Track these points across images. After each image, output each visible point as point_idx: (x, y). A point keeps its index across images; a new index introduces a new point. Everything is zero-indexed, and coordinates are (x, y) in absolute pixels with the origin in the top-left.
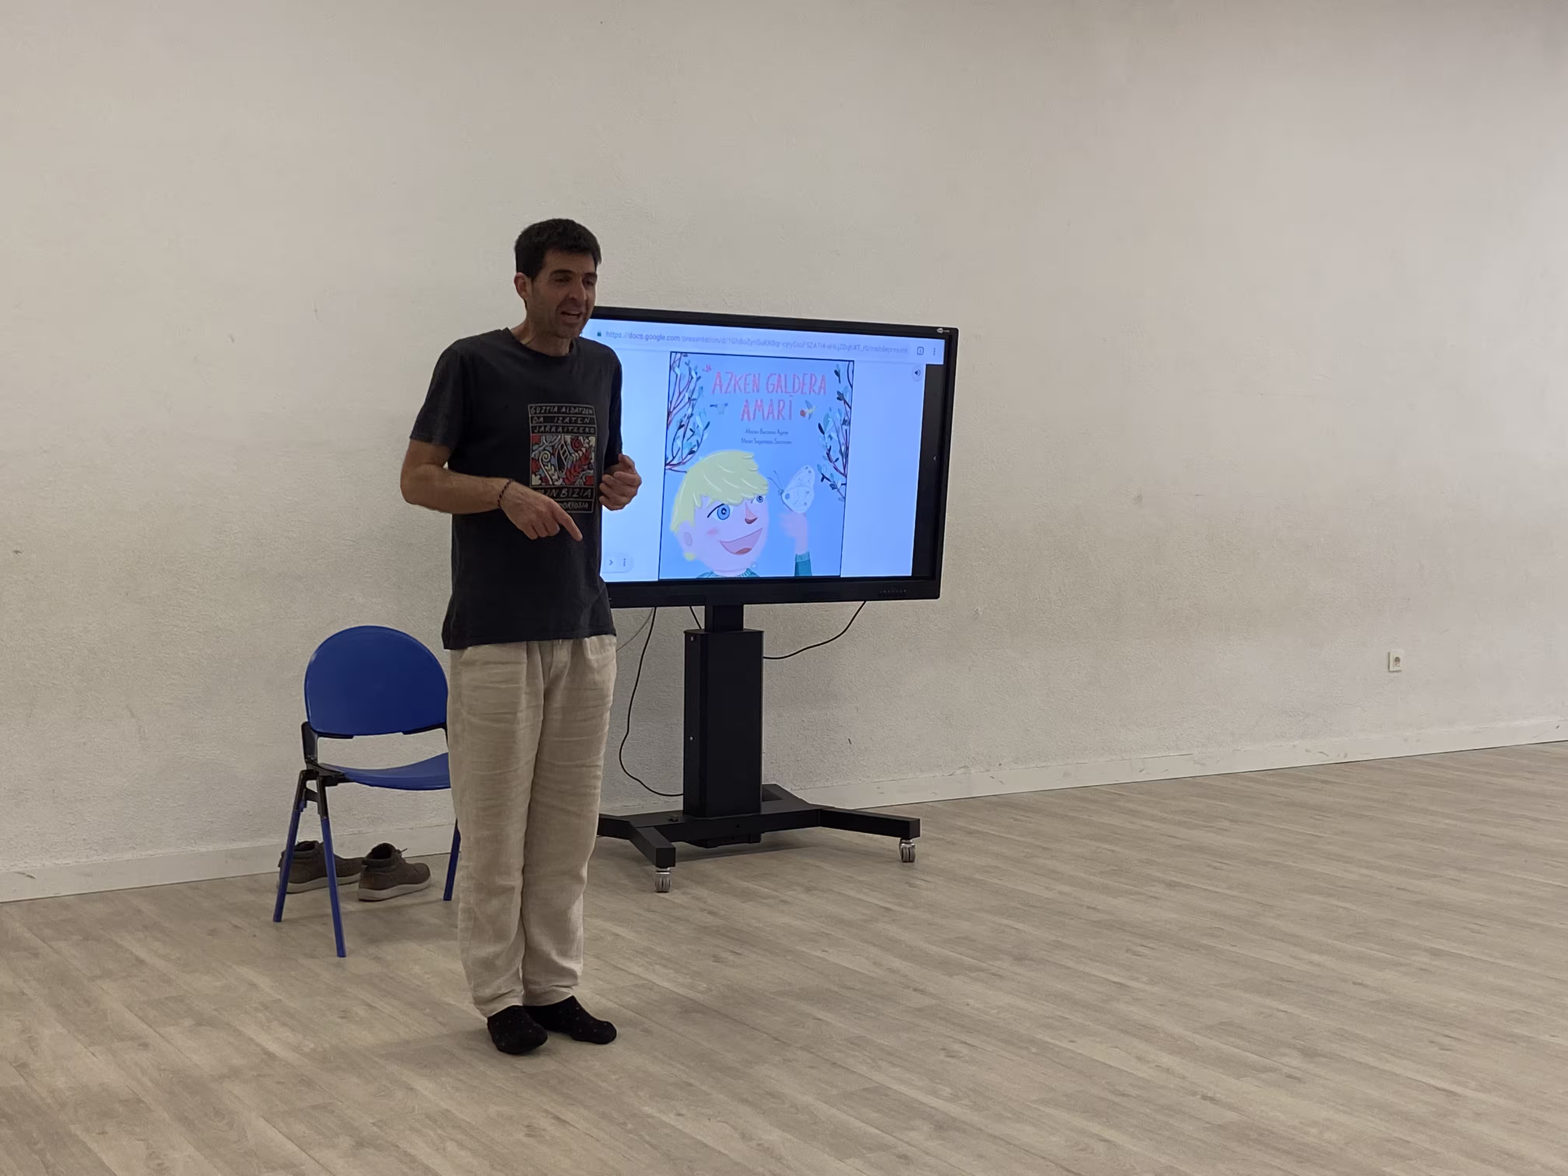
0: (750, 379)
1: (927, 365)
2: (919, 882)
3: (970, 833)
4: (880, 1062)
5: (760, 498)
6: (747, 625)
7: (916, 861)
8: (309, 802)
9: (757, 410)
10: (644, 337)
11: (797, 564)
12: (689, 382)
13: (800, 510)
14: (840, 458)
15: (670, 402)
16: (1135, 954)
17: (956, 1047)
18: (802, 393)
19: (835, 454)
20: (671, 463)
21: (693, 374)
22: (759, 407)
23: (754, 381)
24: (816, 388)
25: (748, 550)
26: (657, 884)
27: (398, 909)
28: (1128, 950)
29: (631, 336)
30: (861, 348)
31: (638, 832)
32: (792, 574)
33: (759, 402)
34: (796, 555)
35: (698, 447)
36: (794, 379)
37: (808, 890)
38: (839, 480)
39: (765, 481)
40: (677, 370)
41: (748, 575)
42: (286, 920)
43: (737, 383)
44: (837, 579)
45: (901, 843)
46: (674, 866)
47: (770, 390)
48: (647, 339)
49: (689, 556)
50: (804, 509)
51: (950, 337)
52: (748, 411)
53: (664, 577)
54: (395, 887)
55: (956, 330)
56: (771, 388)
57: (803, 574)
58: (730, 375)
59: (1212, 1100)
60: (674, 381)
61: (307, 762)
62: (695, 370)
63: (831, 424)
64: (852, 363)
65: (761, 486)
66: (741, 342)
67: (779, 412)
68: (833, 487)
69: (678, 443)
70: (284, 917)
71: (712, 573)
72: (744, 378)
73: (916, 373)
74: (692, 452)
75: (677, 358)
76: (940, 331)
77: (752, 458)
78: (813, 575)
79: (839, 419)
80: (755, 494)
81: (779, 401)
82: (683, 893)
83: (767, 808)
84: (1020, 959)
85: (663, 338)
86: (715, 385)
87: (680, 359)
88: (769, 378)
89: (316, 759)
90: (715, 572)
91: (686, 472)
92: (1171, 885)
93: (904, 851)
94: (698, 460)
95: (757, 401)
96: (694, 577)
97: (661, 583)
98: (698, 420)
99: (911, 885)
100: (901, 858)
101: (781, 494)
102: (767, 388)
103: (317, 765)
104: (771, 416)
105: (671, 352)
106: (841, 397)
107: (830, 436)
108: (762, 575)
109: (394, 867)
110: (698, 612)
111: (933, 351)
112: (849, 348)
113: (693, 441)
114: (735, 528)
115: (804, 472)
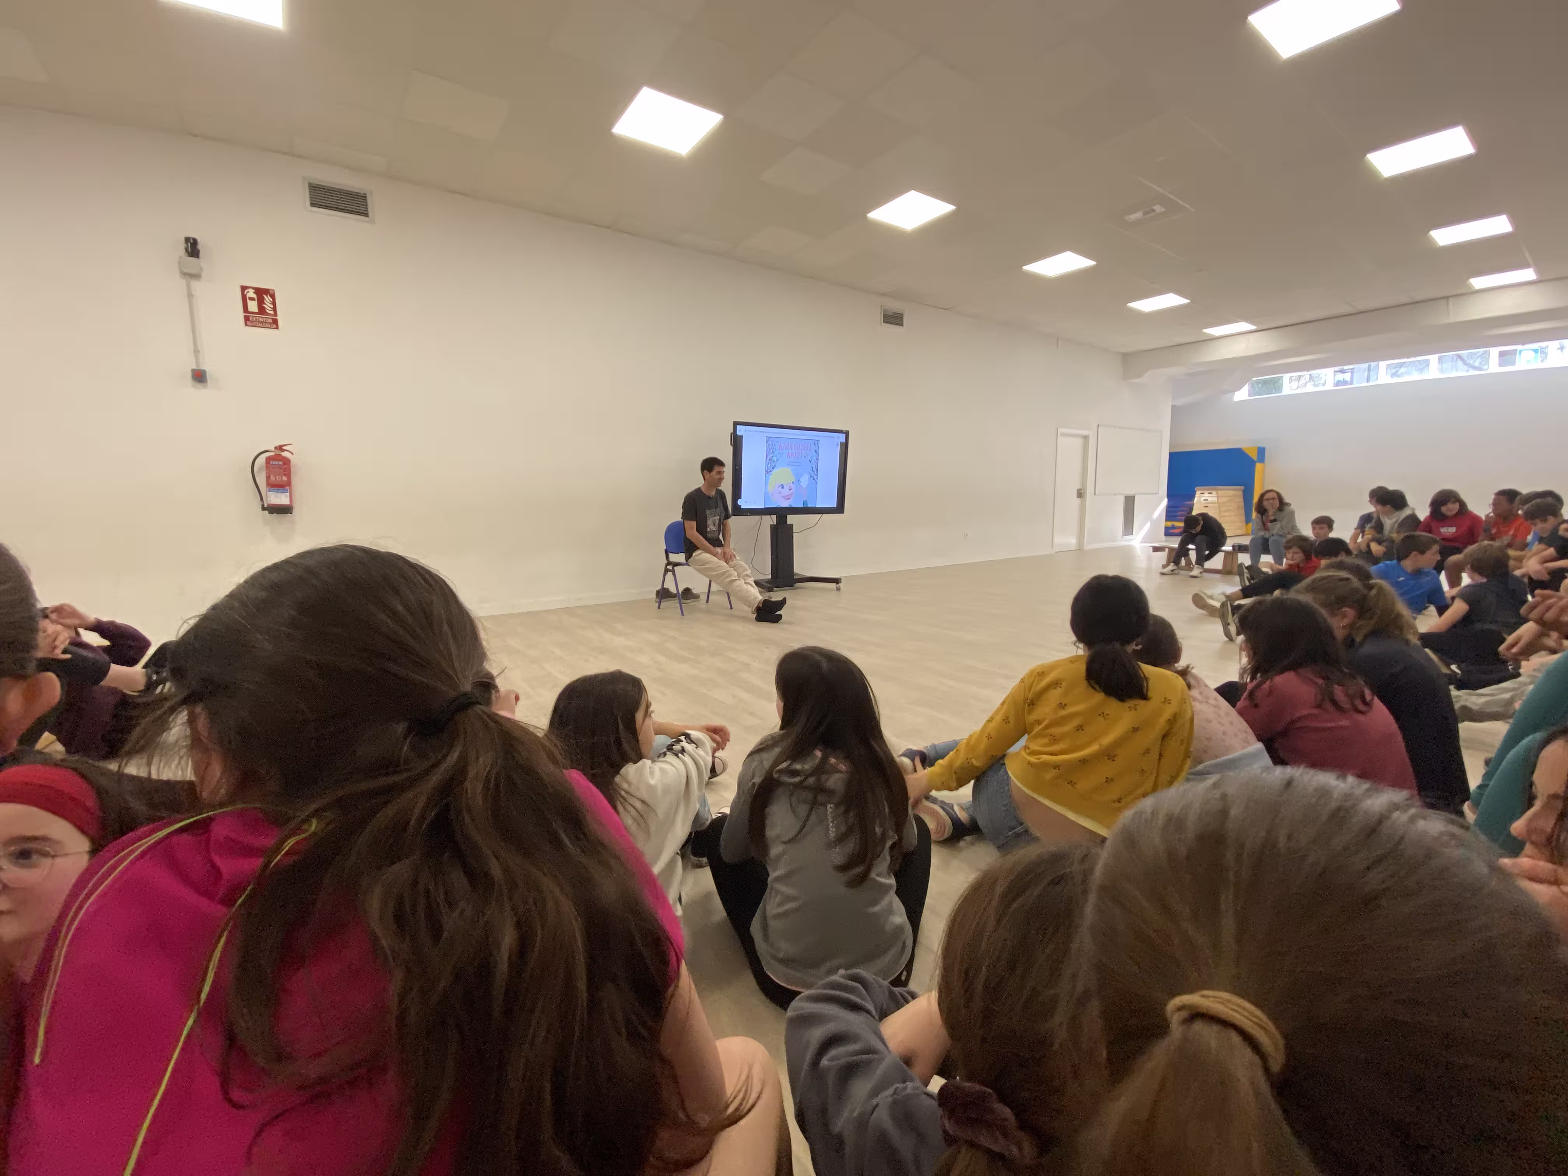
0: (790, 445)
1: (840, 442)
5: (793, 482)
6: (789, 522)
7: (839, 588)
11: (804, 503)
12: (772, 446)
13: (804, 486)
14: (816, 470)
15: (768, 452)
19: (814, 469)
21: (773, 442)
22: (792, 453)
23: (792, 446)
24: (809, 448)
25: (789, 499)
29: (756, 431)
30: (822, 436)
32: (802, 506)
34: (804, 500)
36: (803, 445)
37: (810, 594)
38: (815, 477)
39: (794, 477)
40: (769, 442)
41: (790, 506)
42: (665, 606)
45: (836, 586)
48: (758, 432)
49: (773, 500)
50: (806, 486)
51: (847, 434)
52: (789, 455)
54: (691, 600)
55: (849, 431)
56: (796, 448)
57: (805, 506)
58: (784, 445)
60: (768, 445)
61: (667, 561)
63: (813, 460)
64: (819, 441)
65: (793, 479)
66: (787, 434)
67: (798, 456)
68: (814, 479)
69: (769, 465)
71: (779, 505)
73: (837, 444)
75: (769, 438)
76: (845, 431)
77: (791, 470)
78: (808, 506)
79: (815, 458)
80: (791, 481)
81: (798, 452)
83: (796, 577)
85: (764, 432)
86: (779, 447)
89: (670, 560)
91: (772, 473)
94: (775, 470)
98: (775, 458)
100: (836, 590)
101: (799, 481)
104: (796, 457)
105: (767, 436)
106: (816, 452)
107: (813, 464)
108: (794, 506)
109: (690, 593)
110: (774, 517)
111: (842, 438)
112: (819, 436)
113: (774, 464)
114: (786, 491)
115: (805, 474)
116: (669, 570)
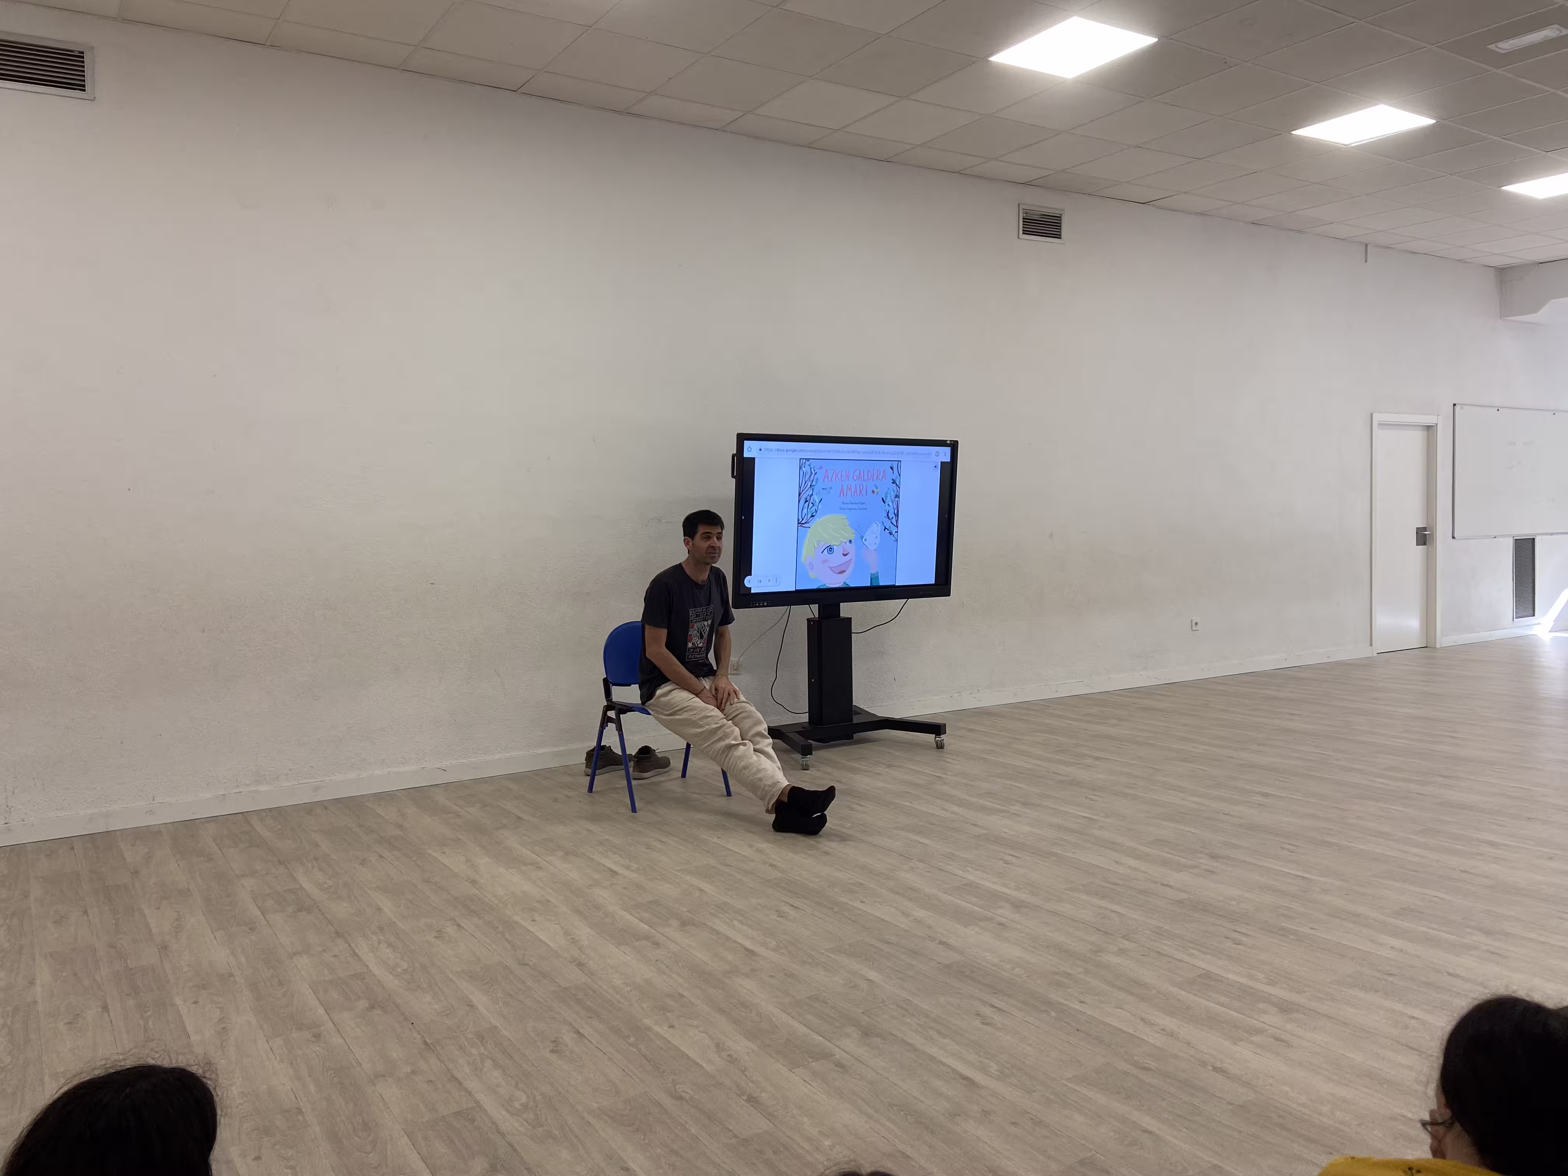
0: (844, 473)
1: (941, 462)
2: (949, 760)
3: (970, 730)
4: (967, 868)
5: (850, 541)
6: (842, 615)
7: (945, 748)
8: (609, 724)
9: (848, 490)
10: (785, 450)
11: (871, 579)
12: (810, 476)
13: (872, 547)
14: (894, 516)
15: (800, 487)
16: (1091, 799)
17: (1009, 858)
18: (873, 480)
19: (891, 515)
20: (802, 522)
21: (813, 470)
22: (849, 489)
23: (846, 474)
24: (880, 477)
25: (845, 571)
26: (802, 765)
27: (657, 784)
28: (1086, 798)
29: (778, 450)
30: (905, 453)
31: (788, 737)
32: (869, 584)
33: (849, 485)
34: (871, 574)
35: (816, 512)
36: (868, 472)
37: (889, 766)
38: (894, 530)
39: (854, 531)
40: (803, 469)
41: (845, 586)
42: (597, 792)
43: (836, 475)
44: (894, 586)
45: (935, 738)
46: (812, 754)
47: (855, 479)
48: (787, 452)
49: (812, 575)
50: (875, 547)
51: (954, 446)
52: (843, 492)
53: (800, 587)
54: (653, 771)
55: (957, 442)
56: (855, 478)
57: (874, 584)
58: (832, 471)
59: (1167, 885)
60: (802, 475)
61: (607, 701)
62: (813, 468)
63: (889, 498)
64: (899, 462)
65: (850, 534)
66: (839, 452)
67: (860, 492)
68: (891, 533)
69: (805, 511)
70: (594, 790)
71: (825, 585)
72: (840, 473)
73: (935, 467)
74: (812, 516)
75: (803, 462)
76: (948, 442)
77: (846, 518)
78: (881, 584)
79: (893, 494)
80: (847, 539)
81: (860, 485)
82: (818, 770)
83: (856, 720)
84: (1024, 804)
85: (796, 451)
86: (825, 477)
87: (805, 463)
88: (854, 472)
89: (612, 699)
90: (827, 585)
91: (809, 528)
92: (1097, 758)
93: (938, 742)
94: (815, 520)
95: (848, 486)
96: (814, 586)
97: (797, 591)
98: (816, 498)
99: (948, 762)
100: (935, 746)
101: (862, 538)
102: (853, 478)
103: (612, 702)
104: (856, 494)
105: (800, 459)
106: (894, 482)
107: (889, 505)
108: (852, 585)
109: (651, 759)
110: (815, 608)
111: (944, 454)
112: (898, 453)
113: (813, 509)
114: (837, 559)
115: (874, 525)
116: (610, 720)
